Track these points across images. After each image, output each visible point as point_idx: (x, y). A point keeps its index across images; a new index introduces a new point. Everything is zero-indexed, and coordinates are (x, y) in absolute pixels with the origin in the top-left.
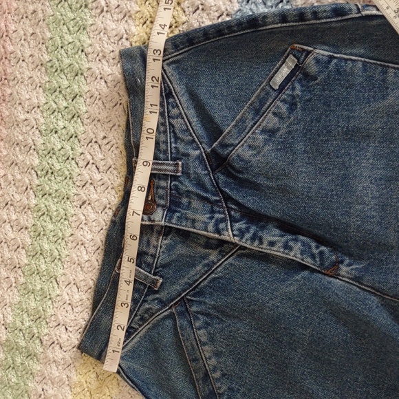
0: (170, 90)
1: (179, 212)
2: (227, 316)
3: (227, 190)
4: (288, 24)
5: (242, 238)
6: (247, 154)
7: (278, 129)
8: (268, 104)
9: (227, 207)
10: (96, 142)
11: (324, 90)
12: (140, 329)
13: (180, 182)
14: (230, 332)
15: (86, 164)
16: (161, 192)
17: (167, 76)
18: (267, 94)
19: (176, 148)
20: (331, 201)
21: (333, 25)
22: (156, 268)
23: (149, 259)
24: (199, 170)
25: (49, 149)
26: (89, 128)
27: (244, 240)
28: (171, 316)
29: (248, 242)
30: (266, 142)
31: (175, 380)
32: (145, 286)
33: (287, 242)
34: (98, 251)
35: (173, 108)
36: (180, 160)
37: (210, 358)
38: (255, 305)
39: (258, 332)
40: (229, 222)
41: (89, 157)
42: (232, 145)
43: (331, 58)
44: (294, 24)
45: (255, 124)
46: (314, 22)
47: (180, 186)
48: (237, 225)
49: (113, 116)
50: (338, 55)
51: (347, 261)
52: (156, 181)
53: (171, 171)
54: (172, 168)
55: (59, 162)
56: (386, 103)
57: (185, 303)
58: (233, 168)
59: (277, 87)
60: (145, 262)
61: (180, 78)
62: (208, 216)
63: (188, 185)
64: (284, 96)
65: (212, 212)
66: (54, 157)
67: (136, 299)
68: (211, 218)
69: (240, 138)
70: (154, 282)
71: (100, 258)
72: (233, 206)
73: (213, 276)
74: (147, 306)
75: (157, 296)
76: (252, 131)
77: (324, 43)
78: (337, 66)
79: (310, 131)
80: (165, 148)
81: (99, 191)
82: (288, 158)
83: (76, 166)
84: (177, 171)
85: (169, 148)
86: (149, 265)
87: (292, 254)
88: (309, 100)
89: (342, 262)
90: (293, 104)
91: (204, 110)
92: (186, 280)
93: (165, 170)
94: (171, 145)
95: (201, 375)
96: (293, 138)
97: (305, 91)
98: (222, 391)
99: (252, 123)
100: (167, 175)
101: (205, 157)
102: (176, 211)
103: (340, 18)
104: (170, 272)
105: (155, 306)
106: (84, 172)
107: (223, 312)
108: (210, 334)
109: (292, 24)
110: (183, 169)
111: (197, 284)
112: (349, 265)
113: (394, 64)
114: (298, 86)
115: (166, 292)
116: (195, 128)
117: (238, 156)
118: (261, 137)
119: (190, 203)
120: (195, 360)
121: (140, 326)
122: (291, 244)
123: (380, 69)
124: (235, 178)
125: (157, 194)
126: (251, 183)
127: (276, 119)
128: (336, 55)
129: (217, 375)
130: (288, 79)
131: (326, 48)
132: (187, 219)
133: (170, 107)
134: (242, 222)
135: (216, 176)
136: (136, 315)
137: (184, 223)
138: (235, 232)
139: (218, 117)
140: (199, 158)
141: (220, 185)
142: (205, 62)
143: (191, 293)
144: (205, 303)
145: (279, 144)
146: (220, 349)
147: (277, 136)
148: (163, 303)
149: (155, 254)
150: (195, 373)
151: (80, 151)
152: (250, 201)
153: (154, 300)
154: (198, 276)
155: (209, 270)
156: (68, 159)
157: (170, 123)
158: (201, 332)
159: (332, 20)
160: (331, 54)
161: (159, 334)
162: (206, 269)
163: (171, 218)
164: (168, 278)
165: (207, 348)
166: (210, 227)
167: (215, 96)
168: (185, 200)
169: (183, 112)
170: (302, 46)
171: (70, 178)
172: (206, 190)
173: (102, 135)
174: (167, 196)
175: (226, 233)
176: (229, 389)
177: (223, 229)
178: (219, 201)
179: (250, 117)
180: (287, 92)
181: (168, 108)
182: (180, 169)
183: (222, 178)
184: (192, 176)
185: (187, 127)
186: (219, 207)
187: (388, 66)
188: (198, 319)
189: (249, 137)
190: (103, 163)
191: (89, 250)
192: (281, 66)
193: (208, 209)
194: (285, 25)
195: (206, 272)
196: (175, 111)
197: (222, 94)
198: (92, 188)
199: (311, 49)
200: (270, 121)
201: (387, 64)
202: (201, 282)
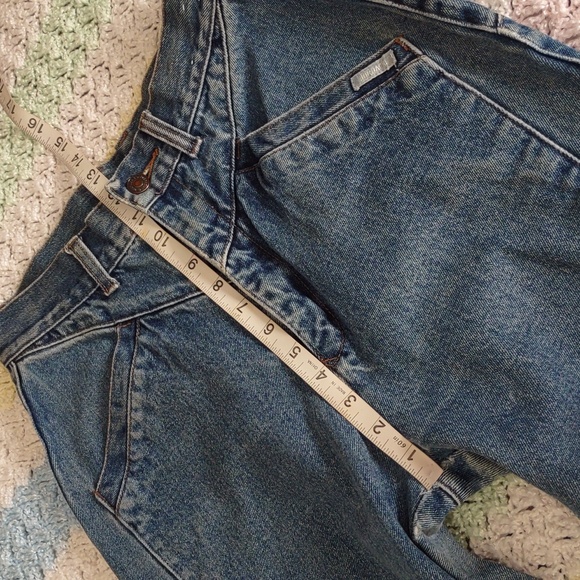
0: (221, 37)
1: (174, 205)
2: (177, 365)
3: (243, 201)
4: (401, 7)
5: (236, 273)
6: (286, 163)
7: (337, 146)
8: (338, 106)
9: (236, 223)
10: (107, 68)
11: (415, 116)
12: (67, 338)
13: (190, 165)
14: (173, 387)
15: (83, 91)
16: (162, 169)
17: (223, 16)
18: (342, 92)
19: (202, 118)
20: (363, 267)
21: (458, 31)
22: (117, 267)
23: (112, 252)
24: (220, 161)
25: (43, 52)
26: (104, 46)
27: (237, 276)
28: (112, 337)
29: (242, 281)
30: (316, 156)
31: (85, 420)
32: (94, 285)
33: (289, 302)
34: (54, 215)
35: (217, 63)
36: (202, 137)
37: (136, 410)
38: (217, 364)
39: (206, 402)
40: (229, 244)
41: (91, 85)
42: (271, 143)
43: (440, 75)
44: (410, 9)
45: (311, 126)
46: (434, 16)
47: (189, 173)
48: (237, 253)
49: (139, 41)
50: (450, 75)
51: (353, 356)
52: (161, 153)
53: (183, 147)
54: (186, 143)
55: (49, 75)
56: (484, 164)
57: (136, 328)
58: (262, 175)
59: (358, 88)
60: (106, 254)
61: (239, 25)
62: (207, 225)
63: (198, 175)
64: (361, 104)
65: (215, 223)
66: (46, 66)
67: (76, 297)
68: (209, 230)
69: (284, 139)
70: (108, 284)
71: (54, 225)
72: (244, 226)
73: (183, 306)
74: (87, 311)
75: (105, 304)
76: (303, 134)
77: (440, 52)
78: (442, 88)
79: (376, 164)
80: (188, 113)
81: (86, 135)
82: (334, 189)
83: (70, 90)
84: (192, 150)
85: (193, 116)
86: (110, 260)
87: (289, 319)
88: (391, 122)
89: (346, 355)
90: (368, 119)
91: (256, 82)
92: (147, 297)
93: (177, 143)
94: (197, 111)
95: (118, 428)
96: (351, 165)
97: (390, 106)
98: (135, 458)
99: (307, 124)
100: (178, 151)
101: (234, 145)
102: (170, 203)
103: (469, 25)
104: (132, 280)
105: (98, 316)
106: (78, 102)
107: (174, 358)
108: (148, 379)
109: (406, 8)
110: (200, 150)
111: (159, 308)
112: (353, 363)
113: (516, 115)
114: (384, 96)
115: (117, 303)
116: (235, 102)
117: (273, 161)
118: (311, 148)
119: (192, 199)
120: (118, 405)
121: (69, 333)
122: (293, 305)
123: (495, 114)
124: (260, 189)
125: (156, 170)
126: (277, 203)
127: (340, 131)
128: (446, 74)
129: (137, 435)
130: (376, 82)
131: (439, 59)
132: (179, 218)
133: (213, 61)
134: (246, 252)
135: (238, 177)
136: (68, 318)
137: (173, 223)
138: (231, 262)
139: (268, 99)
140: (227, 144)
141: (238, 191)
142: (281, 16)
143: (148, 318)
144: (159, 337)
145: (330, 166)
146: (153, 403)
147: (333, 154)
148: (109, 316)
149: (123, 249)
150: (112, 421)
151: (83, 71)
152: (267, 229)
153: (99, 307)
154: (165, 299)
155: (181, 297)
156: (63, 76)
157: (206, 82)
158: (138, 372)
159: (459, 23)
160: (441, 69)
161: (90, 353)
162: (178, 294)
163: (160, 209)
164: (127, 286)
165: (137, 395)
166: (203, 242)
167: (277, 68)
168: (187, 193)
169: (227, 74)
170: (410, 45)
171: (56, 103)
172: (218, 192)
173: (117, 63)
174: (167, 178)
175: (219, 258)
176: (145, 459)
177: (217, 251)
178: (229, 213)
179: (308, 115)
180: (367, 100)
181: (210, 60)
182: (197, 149)
183: (244, 183)
184: (209, 165)
185: (226, 96)
186: (226, 220)
187: (506, 116)
188: (143, 354)
189: (297, 141)
190: (105, 100)
191: (44, 208)
192: (373, 60)
193: (210, 217)
194: (397, 5)
195: (177, 298)
196: (217, 68)
197: (286, 70)
198: (79, 127)
199: (420, 52)
200: (331, 130)
201: (506, 112)
202: (165, 308)
